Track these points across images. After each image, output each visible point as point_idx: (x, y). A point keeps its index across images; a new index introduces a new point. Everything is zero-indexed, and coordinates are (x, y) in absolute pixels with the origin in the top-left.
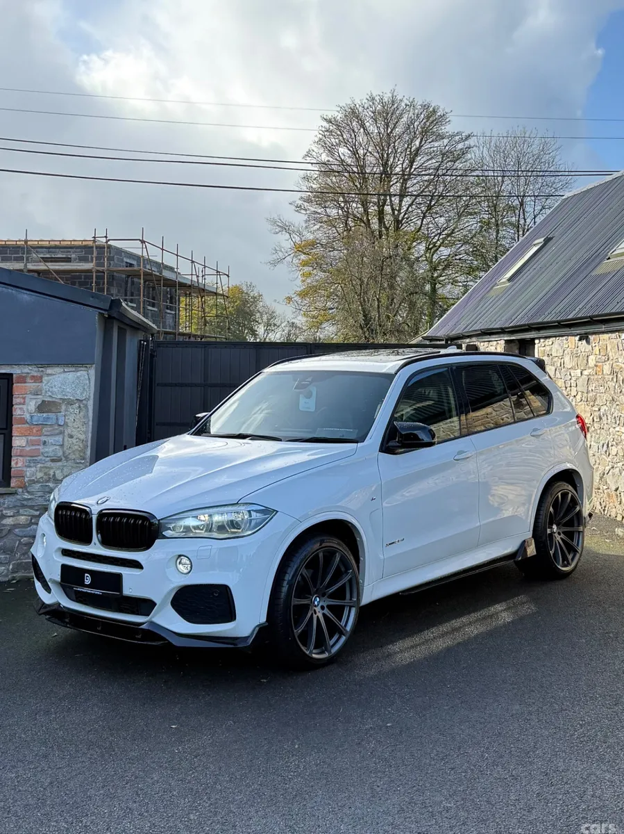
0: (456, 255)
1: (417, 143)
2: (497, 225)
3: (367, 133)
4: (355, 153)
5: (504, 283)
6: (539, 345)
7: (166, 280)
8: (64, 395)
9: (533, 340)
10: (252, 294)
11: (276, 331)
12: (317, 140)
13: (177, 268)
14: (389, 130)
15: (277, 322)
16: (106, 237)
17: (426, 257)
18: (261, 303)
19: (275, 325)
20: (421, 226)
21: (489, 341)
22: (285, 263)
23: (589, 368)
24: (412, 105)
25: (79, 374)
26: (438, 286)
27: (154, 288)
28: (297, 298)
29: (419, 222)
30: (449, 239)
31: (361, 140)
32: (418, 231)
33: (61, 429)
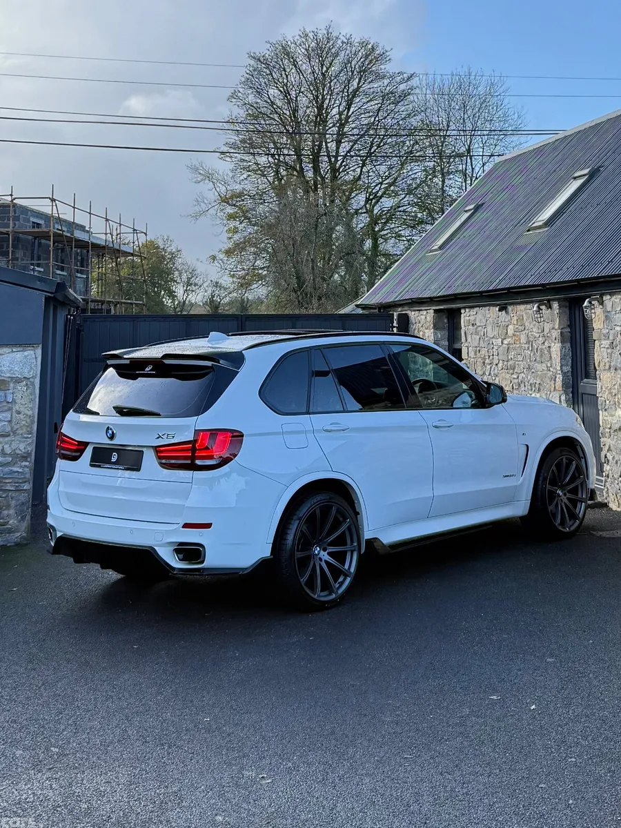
0: (399, 207)
1: (355, 83)
2: (443, 174)
3: (300, 72)
4: (286, 94)
5: (436, 250)
6: (465, 314)
7: (78, 241)
8: (12, 374)
9: (459, 310)
10: (169, 250)
11: (198, 291)
12: (243, 79)
13: (90, 228)
14: (325, 69)
15: (198, 281)
16: (11, 195)
17: (366, 209)
18: (180, 260)
19: (196, 285)
20: (361, 174)
21: (420, 310)
22: (209, 216)
23: (509, 337)
24: (349, 42)
25: (26, 353)
26: (380, 240)
27: (63, 250)
28: (221, 256)
29: (359, 170)
30: (392, 188)
31: (292, 79)
32: (357, 180)
33: (10, 405)
